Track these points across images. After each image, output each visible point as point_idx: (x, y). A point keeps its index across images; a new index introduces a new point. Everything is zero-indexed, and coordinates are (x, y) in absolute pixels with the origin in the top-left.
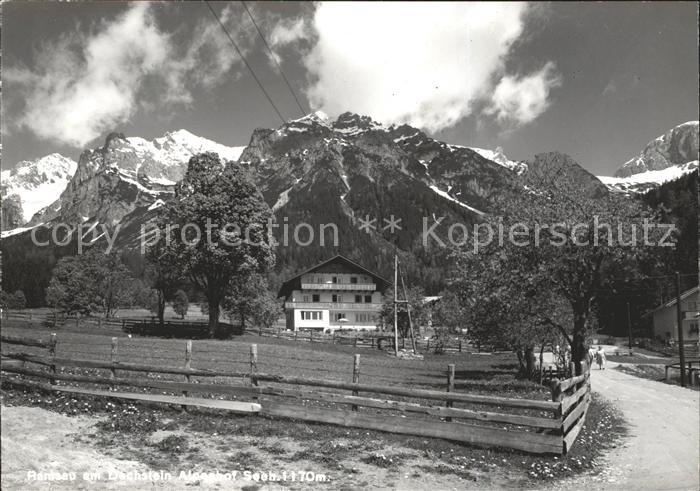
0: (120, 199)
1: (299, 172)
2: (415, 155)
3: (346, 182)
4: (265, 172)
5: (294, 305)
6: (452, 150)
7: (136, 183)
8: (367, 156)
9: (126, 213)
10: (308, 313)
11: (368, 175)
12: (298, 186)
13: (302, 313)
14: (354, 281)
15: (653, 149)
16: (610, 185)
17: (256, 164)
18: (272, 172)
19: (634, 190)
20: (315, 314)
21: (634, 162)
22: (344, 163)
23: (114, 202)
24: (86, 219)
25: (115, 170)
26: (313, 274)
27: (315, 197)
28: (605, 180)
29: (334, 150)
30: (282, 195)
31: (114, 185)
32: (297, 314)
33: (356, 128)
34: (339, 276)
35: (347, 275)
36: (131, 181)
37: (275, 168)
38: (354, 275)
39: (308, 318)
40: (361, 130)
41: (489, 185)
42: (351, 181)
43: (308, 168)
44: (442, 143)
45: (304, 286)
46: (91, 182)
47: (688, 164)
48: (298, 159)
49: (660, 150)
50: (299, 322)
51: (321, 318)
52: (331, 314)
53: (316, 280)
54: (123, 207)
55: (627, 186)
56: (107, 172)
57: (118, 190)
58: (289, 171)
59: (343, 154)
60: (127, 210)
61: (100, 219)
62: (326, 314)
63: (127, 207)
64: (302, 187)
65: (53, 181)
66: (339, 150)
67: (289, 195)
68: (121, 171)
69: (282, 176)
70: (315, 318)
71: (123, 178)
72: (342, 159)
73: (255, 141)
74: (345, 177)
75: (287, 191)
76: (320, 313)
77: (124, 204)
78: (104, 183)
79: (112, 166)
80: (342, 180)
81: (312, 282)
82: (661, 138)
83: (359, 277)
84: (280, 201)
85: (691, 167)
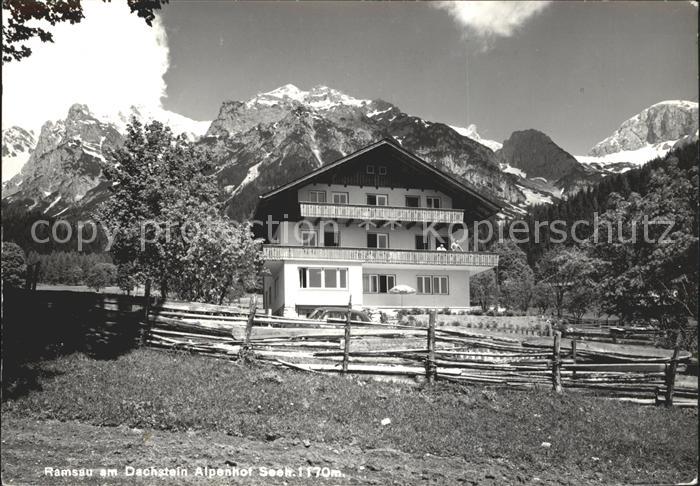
0: (84, 173)
1: (269, 145)
2: (389, 131)
3: (318, 157)
4: (234, 146)
5: (284, 254)
6: (427, 125)
7: (100, 156)
8: (339, 130)
9: (89, 188)
10: (315, 274)
11: (340, 150)
12: (268, 160)
13: (303, 272)
14: (412, 203)
15: (628, 129)
16: (585, 164)
17: (225, 138)
18: (241, 146)
19: (610, 170)
20: (330, 275)
21: (608, 142)
22: (316, 137)
23: (77, 176)
24: (48, 194)
25: (78, 142)
26: (325, 187)
27: (286, 171)
28: (581, 159)
29: (305, 124)
30: (251, 169)
31: (78, 158)
32: (291, 274)
33: (328, 101)
34: (380, 193)
35: (397, 191)
36: (95, 155)
37: (245, 142)
38: (413, 192)
39: (316, 283)
40: (333, 104)
41: (465, 162)
42: (323, 156)
43: (278, 142)
44: (416, 118)
45: (306, 210)
46: (54, 155)
47: (663, 144)
48: (268, 132)
49: (635, 130)
50: (294, 293)
51: (343, 284)
52: (365, 277)
53: (331, 198)
54: (86, 181)
55: (602, 166)
56: (70, 144)
57: (81, 164)
58: (259, 145)
59: (315, 128)
60: (91, 185)
61: (63, 194)
62: (355, 275)
63: (90, 181)
64: (272, 161)
65: (14, 155)
66: (311, 123)
67: (259, 169)
68: (85, 144)
69: (251, 149)
70: (331, 283)
71: (86, 151)
72: (314, 132)
73: (224, 114)
74: (317, 152)
75: (258, 165)
76: (343, 273)
77: (87, 178)
78: (66, 156)
79: (76, 138)
80: (314, 155)
81: (323, 203)
82: (636, 118)
83: (423, 196)
84: (249, 176)
85: (665, 147)
